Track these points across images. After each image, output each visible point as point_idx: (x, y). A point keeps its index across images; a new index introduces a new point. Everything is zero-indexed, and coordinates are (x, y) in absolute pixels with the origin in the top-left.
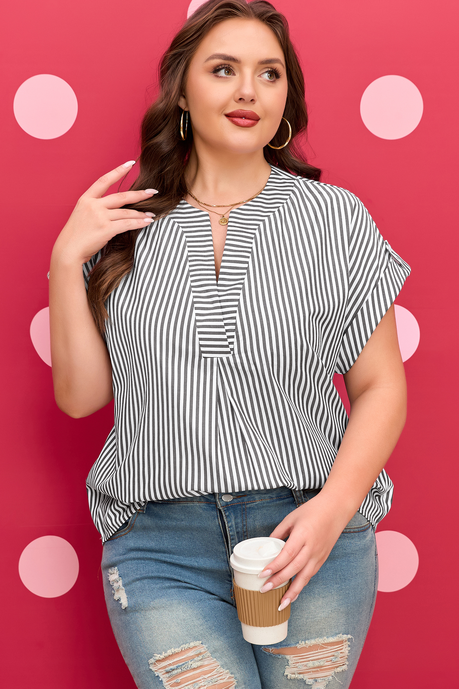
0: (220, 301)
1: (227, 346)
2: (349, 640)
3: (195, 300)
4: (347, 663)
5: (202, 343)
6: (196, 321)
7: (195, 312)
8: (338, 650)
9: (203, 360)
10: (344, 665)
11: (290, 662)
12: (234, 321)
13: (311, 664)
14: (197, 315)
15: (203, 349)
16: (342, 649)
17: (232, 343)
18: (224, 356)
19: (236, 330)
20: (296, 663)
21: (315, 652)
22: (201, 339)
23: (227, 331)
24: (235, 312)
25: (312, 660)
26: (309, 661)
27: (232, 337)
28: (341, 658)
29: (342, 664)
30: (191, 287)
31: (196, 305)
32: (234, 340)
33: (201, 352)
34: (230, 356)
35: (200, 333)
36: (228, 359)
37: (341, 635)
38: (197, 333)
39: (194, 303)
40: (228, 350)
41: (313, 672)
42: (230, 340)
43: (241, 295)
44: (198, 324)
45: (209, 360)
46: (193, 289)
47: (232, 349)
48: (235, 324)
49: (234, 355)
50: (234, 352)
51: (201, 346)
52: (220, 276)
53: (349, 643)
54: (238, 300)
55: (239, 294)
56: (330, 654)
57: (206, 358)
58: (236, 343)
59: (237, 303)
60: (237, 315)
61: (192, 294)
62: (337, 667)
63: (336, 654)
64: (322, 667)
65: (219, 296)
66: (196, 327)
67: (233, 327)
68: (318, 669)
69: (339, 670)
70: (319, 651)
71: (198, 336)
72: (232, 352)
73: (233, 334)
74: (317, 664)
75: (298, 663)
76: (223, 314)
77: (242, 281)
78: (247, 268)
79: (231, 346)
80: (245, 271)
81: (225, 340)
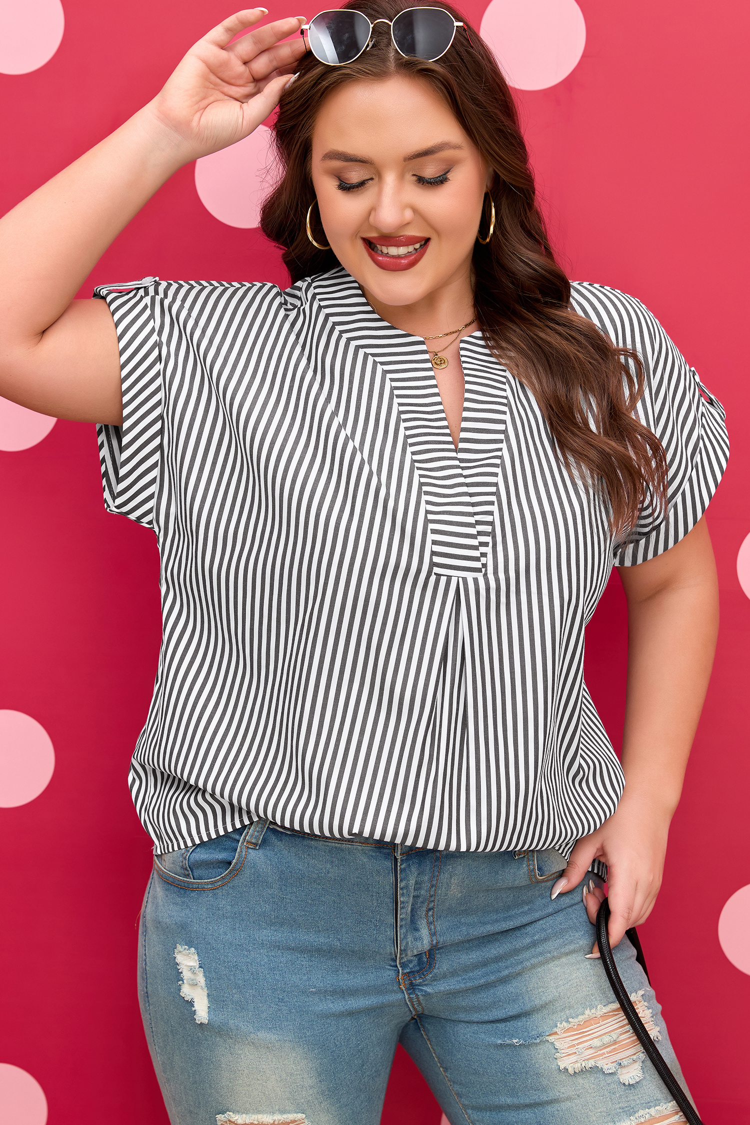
0: (467, 485)
1: (477, 559)
5: (437, 548)
9: (433, 578)
12: (489, 518)
14: (429, 505)
15: (436, 559)
17: (484, 555)
18: (470, 576)
19: (493, 534)
22: (434, 542)
23: (480, 533)
24: (492, 503)
27: (486, 544)
31: (425, 488)
32: (488, 550)
33: (432, 565)
34: (480, 577)
35: (433, 531)
36: (476, 580)
38: (429, 531)
39: (421, 485)
40: (478, 565)
42: (483, 549)
43: (500, 475)
44: (431, 517)
45: (443, 580)
46: (417, 465)
47: (485, 565)
48: (492, 524)
49: (485, 575)
50: (486, 570)
51: (433, 553)
52: (461, 445)
54: (497, 484)
55: (496, 475)
57: (439, 575)
58: (491, 556)
59: (493, 489)
60: (495, 508)
65: (466, 477)
67: (488, 529)
72: (483, 570)
73: (488, 539)
76: (473, 505)
77: (499, 453)
78: (505, 432)
79: (483, 560)
80: (502, 437)
81: (475, 548)
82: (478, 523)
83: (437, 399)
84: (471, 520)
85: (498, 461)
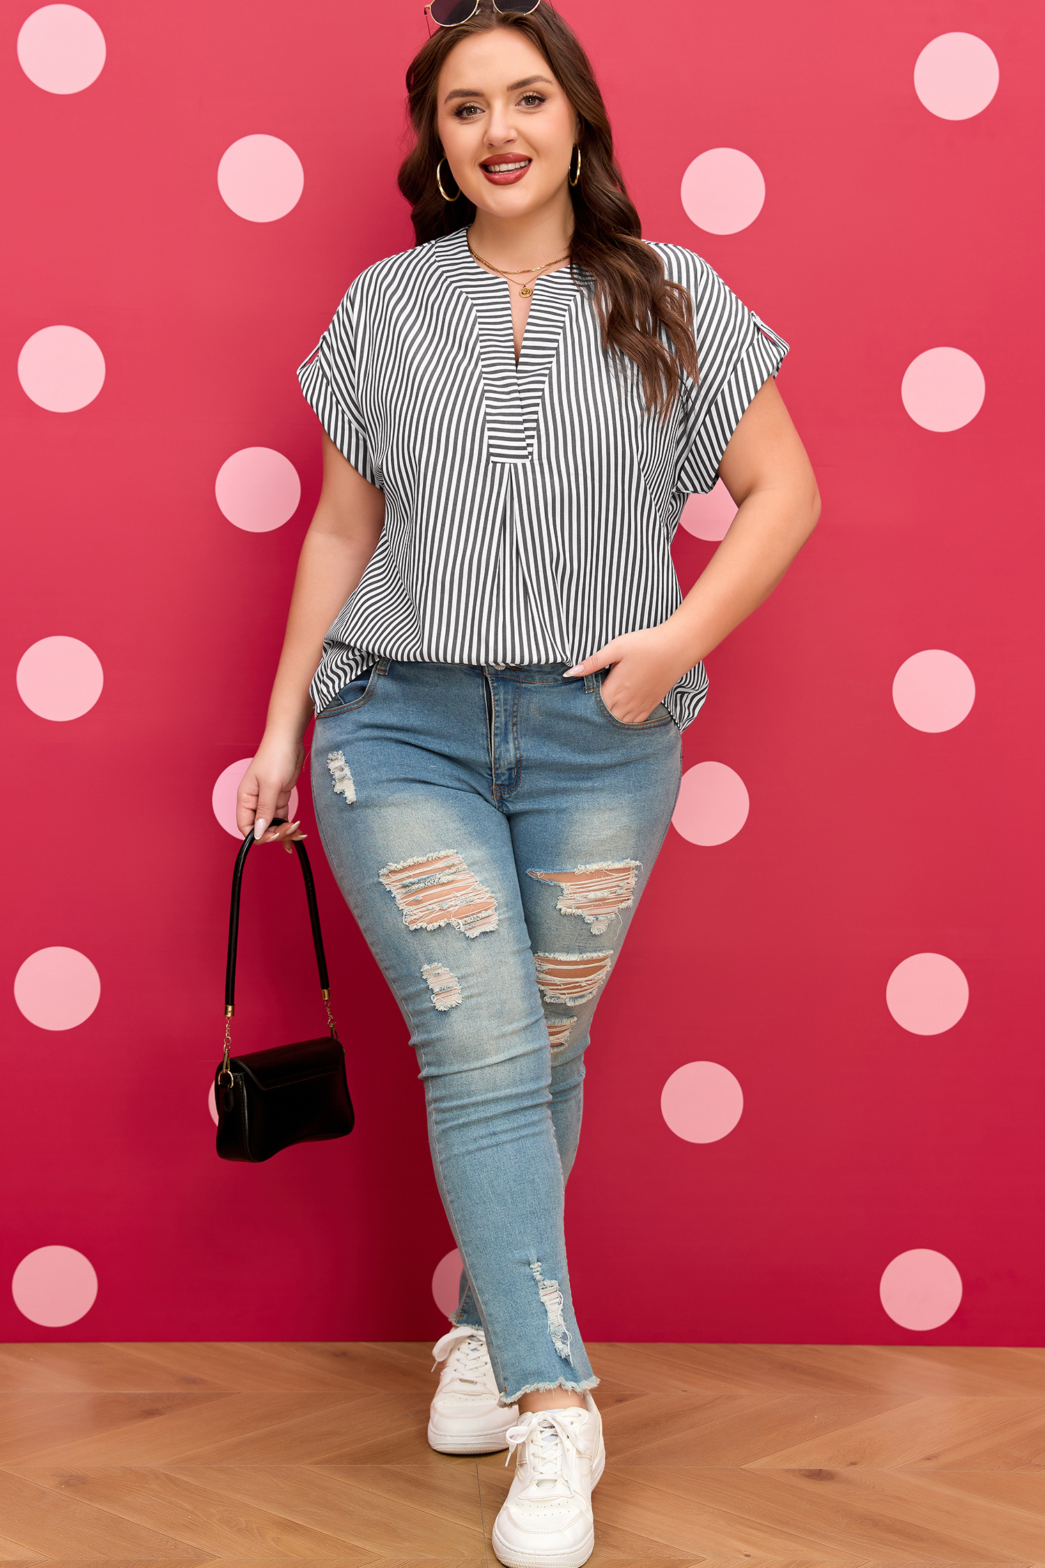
0: (520, 391)
1: (524, 448)
2: (637, 868)
3: (486, 388)
4: (632, 898)
5: (492, 442)
6: (486, 414)
7: (485, 402)
8: (624, 879)
9: (491, 465)
10: (628, 899)
11: (566, 892)
12: (535, 417)
13: (592, 895)
14: (488, 406)
15: (492, 450)
16: (628, 879)
17: (531, 445)
18: (519, 462)
19: (537, 429)
20: (573, 893)
21: (597, 880)
22: (490, 438)
23: (526, 429)
24: (537, 405)
25: (594, 891)
26: (590, 891)
27: (532, 437)
28: (626, 889)
29: (626, 898)
30: (482, 372)
31: (487, 395)
32: (535, 441)
33: (489, 455)
34: (527, 462)
35: (490, 429)
36: (524, 465)
37: (629, 860)
38: (486, 429)
39: (484, 391)
40: (525, 453)
41: (594, 906)
42: (529, 441)
43: (547, 383)
44: (488, 418)
45: (499, 466)
46: (484, 375)
47: (531, 453)
48: (537, 421)
49: (532, 461)
50: (532, 457)
51: (490, 446)
52: (521, 360)
53: (636, 872)
54: (542, 390)
55: (543, 382)
56: (615, 884)
57: (495, 463)
58: (536, 446)
59: (540, 394)
60: (539, 409)
61: (483, 382)
62: (622, 901)
63: (621, 884)
64: (605, 899)
65: (519, 385)
66: (485, 421)
67: (534, 425)
68: (601, 903)
69: (624, 905)
70: (603, 878)
71: (487, 434)
72: (530, 457)
73: (534, 433)
74: (599, 895)
75: (576, 893)
76: (522, 407)
77: (549, 366)
78: (557, 349)
79: (530, 449)
80: (554, 352)
81: (523, 440)
82: (525, 421)
83: (510, 325)
84: (520, 419)
85: (547, 372)
